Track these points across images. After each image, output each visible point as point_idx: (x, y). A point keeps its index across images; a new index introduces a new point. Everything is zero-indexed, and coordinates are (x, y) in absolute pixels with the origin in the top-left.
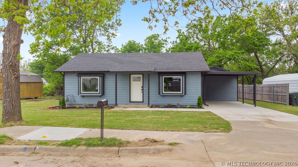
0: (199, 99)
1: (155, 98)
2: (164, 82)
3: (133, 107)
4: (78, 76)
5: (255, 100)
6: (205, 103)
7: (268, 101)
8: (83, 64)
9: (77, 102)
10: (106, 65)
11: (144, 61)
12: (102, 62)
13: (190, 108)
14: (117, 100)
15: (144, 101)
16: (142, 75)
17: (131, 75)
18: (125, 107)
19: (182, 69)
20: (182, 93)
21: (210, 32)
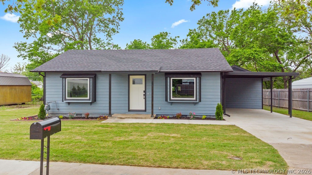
0: (218, 108)
1: (160, 106)
2: (173, 86)
3: (132, 118)
4: (63, 78)
5: (290, 108)
6: (225, 112)
7: (301, 109)
8: (70, 62)
9: (61, 111)
10: (98, 64)
11: (148, 59)
12: (94, 59)
13: (206, 119)
14: (111, 109)
15: (147, 109)
16: (144, 76)
17: (131, 76)
18: (121, 118)
19: (195, 68)
20: (196, 100)
21: (225, 29)
